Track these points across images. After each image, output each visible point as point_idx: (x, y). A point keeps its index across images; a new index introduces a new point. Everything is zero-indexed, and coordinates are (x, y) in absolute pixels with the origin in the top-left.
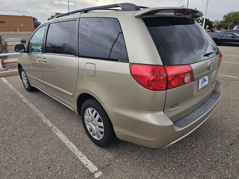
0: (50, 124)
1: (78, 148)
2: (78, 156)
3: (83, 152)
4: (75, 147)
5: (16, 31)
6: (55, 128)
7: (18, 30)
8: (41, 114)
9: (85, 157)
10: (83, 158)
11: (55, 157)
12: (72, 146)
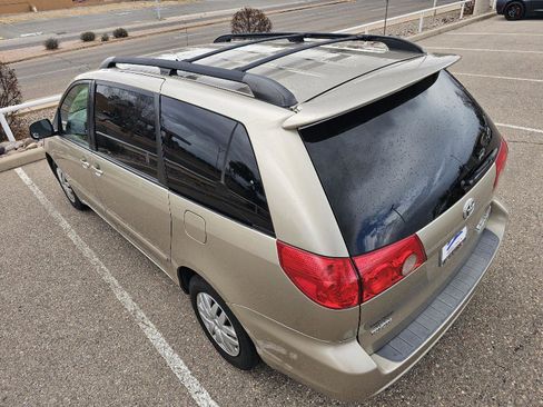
0: (130, 305)
1: (190, 369)
2: (192, 392)
3: (200, 380)
4: (184, 368)
5: (31, 10)
6: (141, 314)
7: (35, 9)
8: (109, 278)
9: (205, 394)
10: (201, 396)
11: (146, 394)
12: (177, 364)
